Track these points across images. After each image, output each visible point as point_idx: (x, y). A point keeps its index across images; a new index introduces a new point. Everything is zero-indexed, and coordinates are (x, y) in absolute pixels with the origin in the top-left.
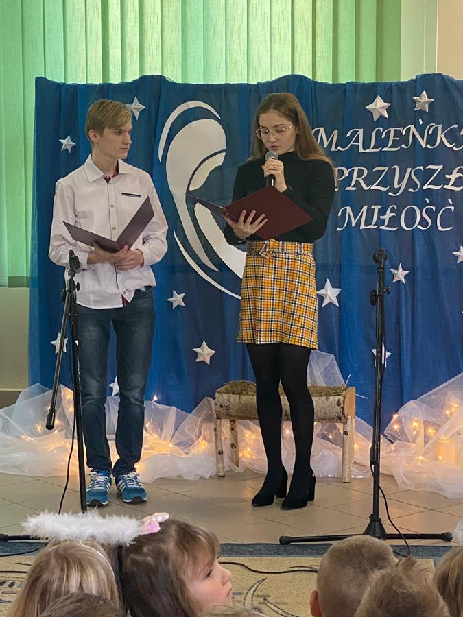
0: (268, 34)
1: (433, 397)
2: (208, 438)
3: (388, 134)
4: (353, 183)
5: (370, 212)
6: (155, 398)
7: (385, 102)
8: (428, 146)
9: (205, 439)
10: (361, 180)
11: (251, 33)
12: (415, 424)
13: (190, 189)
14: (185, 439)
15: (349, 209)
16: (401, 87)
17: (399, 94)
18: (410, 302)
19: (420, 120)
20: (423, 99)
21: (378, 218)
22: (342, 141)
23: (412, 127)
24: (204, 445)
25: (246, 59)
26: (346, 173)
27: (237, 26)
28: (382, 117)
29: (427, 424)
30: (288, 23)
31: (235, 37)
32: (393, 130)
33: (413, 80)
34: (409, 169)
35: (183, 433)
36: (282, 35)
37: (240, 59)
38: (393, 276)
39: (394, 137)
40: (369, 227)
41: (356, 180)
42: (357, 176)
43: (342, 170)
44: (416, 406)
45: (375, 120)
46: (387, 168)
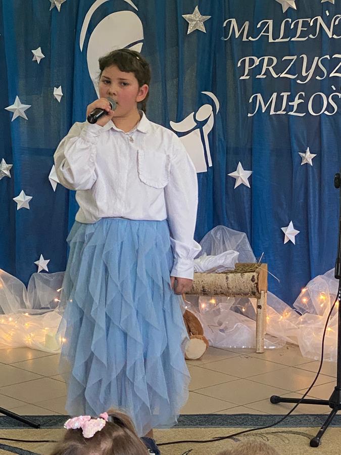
3: (296, 25)
4: (263, 72)
5: (280, 99)
8: (335, 36)
10: (271, 68)
12: (322, 297)
15: (259, 96)
18: (317, 183)
19: (327, 12)
21: (287, 104)
22: (253, 32)
23: (319, 18)
26: (257, 61)
28: (290, 8)
29: (334, 297)
32: (301, 21)
34: (316, 58)
38: (301, 159)
39: (302, 28)
40: (278, 113)
41: (266, 69)
42: (267, 65)
43: (253, 59)
44: (323, 280)
45: (284, 12)
46: (296, 57)
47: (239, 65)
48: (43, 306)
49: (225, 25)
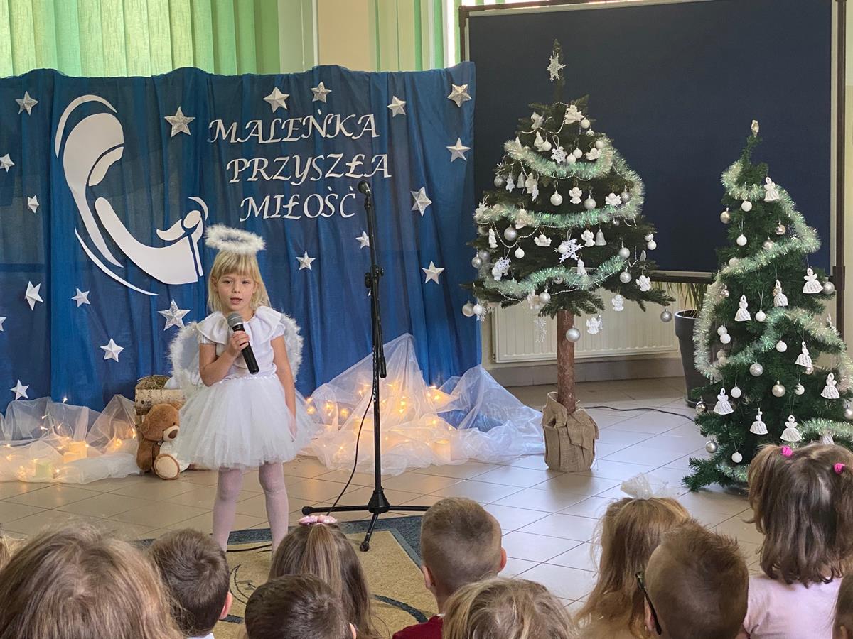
0: (145, 26)
1: (346, 379)
2: (122, 436)
3: (288, 124)
4: (254, 174)
5: (273, 202)
6: (65, 399)
7: (282, 93)
8: (328, 136)
9: (118, 437)
10: (262, 170)
11: (127, 25)
12: (328, 406)
13: (90, 185)
14: (98, 438)
15: (251, 199)
16: (298, 78)
17: (297, 85)
19: (319, 110)
20: (321, 91)
21: (281, 207)
22: (241, 132)
23: (311, 117)
24: (118, 443)
25: (123, 51)
26: (247, 164)
27: (112, 18)
28: (280, 108)
29: (341, 405)
30: (165, 15)
31: (111, 30)
32: (292, 120)
33: (310, 71)
34: (310, 159)
35: (96, 433)
36: (160, 27)
37: (118, 51)
38: (299, 264)
39: (293, 127)
40: (273, 216)
41: (258, 171)
42: (258, 167)
43: (243, 162)
44: (329, 389)
45: (274, 111)
46: (288, 158)
47: (228, 168)
48: (24, 436)
49: (210, 126)
